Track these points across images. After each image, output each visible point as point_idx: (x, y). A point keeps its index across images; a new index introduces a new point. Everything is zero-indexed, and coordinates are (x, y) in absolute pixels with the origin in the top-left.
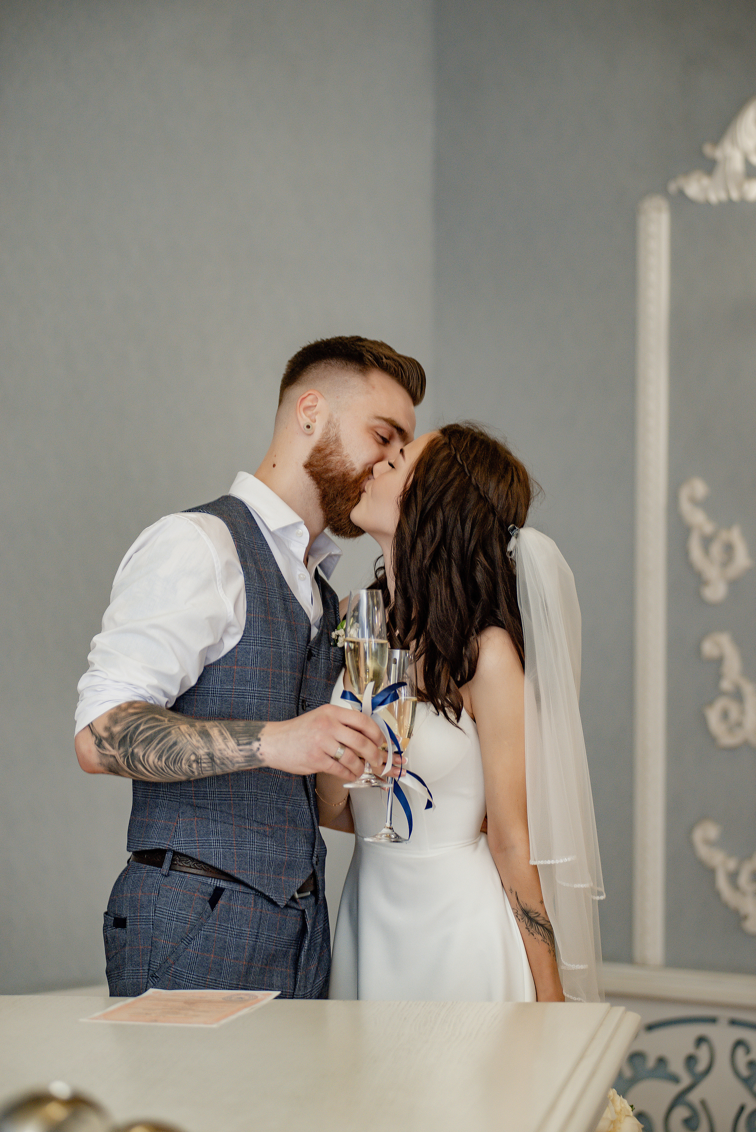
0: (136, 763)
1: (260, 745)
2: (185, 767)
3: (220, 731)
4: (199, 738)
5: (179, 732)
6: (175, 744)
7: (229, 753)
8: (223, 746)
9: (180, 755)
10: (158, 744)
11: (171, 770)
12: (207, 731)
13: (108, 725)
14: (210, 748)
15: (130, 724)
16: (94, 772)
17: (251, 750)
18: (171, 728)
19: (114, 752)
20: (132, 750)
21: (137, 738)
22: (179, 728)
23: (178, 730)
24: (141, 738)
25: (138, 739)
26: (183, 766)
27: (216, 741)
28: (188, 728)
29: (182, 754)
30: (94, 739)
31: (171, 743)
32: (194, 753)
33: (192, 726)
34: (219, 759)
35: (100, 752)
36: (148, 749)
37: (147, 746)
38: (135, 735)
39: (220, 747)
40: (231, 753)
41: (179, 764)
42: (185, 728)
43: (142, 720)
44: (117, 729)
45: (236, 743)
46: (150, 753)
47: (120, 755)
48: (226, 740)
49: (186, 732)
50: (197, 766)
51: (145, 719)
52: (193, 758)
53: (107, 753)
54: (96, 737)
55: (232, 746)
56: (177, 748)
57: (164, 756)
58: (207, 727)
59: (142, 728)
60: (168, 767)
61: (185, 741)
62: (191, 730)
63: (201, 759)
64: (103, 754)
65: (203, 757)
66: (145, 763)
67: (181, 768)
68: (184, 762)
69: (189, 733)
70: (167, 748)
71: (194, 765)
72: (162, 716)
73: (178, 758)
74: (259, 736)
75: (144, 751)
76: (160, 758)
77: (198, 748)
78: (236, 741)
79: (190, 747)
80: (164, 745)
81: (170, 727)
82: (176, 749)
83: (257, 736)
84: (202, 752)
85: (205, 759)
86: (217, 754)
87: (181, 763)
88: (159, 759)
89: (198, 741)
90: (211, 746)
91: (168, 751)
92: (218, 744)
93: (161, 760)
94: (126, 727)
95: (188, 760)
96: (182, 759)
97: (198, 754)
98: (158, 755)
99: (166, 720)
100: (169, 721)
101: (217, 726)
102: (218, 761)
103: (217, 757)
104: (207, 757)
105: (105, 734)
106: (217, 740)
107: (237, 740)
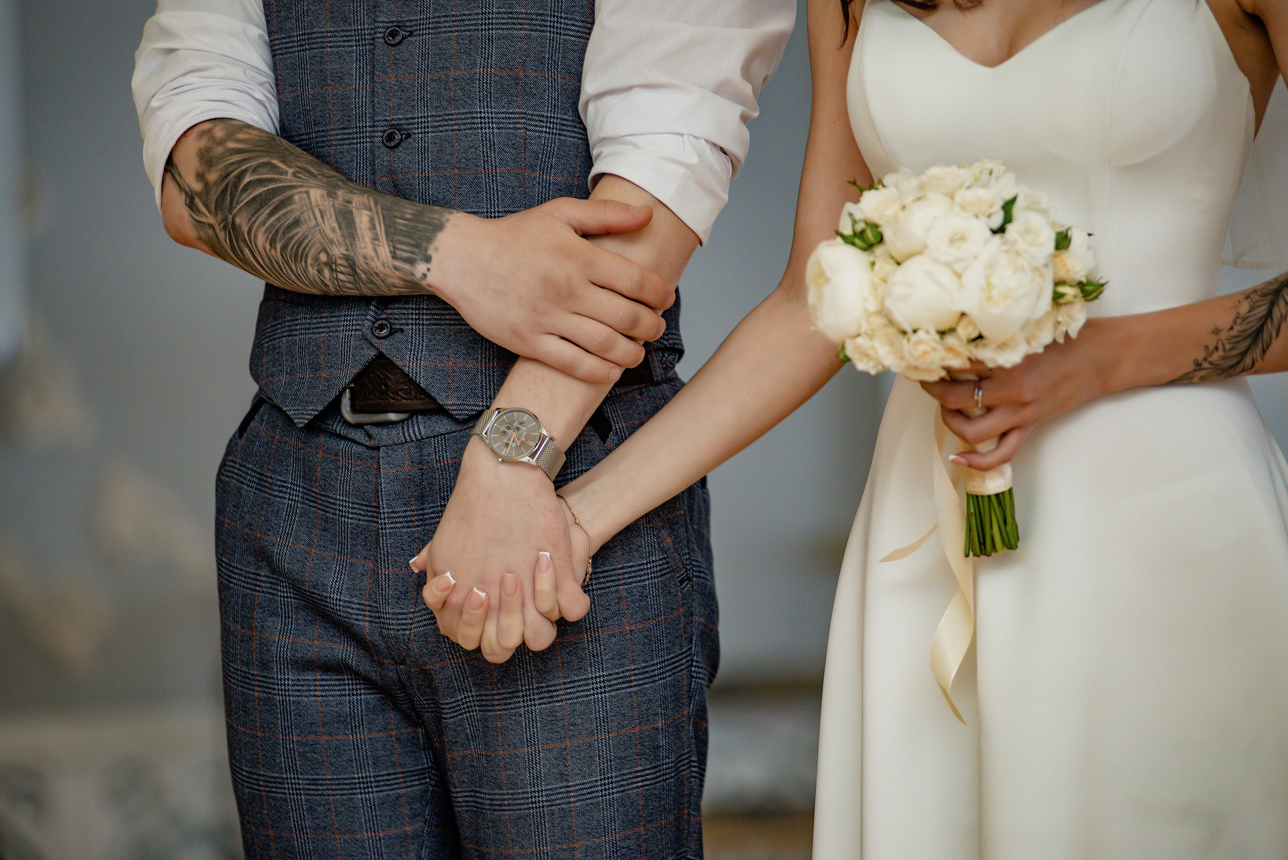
0: (242, 244)
1: (429, 270)
2: (312, 271)
3: (372, 220)
4: (336, 225)
5: (307, 201)
6: (297, 223)
7: (377, 265)
8: (370, 251)
9: (303, 246)
10: (270, 215)
11: (292, 271)
12: (351, 212)
13: (200, 171)
14: (350, 248)
15: (230, 169)
16: (184, 241)
17: (413, 274)
18: (295, 191)
19: (211, 220)
20: (233, 218)
21: (239, 198)
22: (307, 193)
23: (305, 195)
24: (246, 198)
25: (241, 200)
26: (310, 268)
27: (361, 240)
28: (322, 196)
29: (307, 245)
30: (183, 196)
31: (291, 220)
32: (325, 250)
33: (331, 195)
34: (364, 272)
35: (192, 217)
36: (255, 222)
37: (252, 216)
38: (237, 191)
39: (365, 251)
40: (381, 268)
41: (303, 264)
42: (319, 198)
43: (250, 164)
44: (213, 177)
45: (391, 252)
46: (256, 231)
47: (219, 225)
48: (376, 242)
49: (318, 206)
50: (330, 275)
51: (254, 163)
52: (323, 257)
53: (203, 219)
54: (186, 193)
55: (384, 256)
56: (300, 231)
57: (278, 242)
58: (354, 205)
59: (247, 179)
60: (287, 264)
61: (313, 223)
62: (326, 203)
63: (335, 263)
64: (200, 222)
65: (339, 261)
66: (252, 246)
67: (306, 271)
68: (309, 261)
69: (322, 208)
70: (283, 227)
71: (327, 273)
72: (284, 162)
73: (300, 251)
74: (431, 251)
75: (249, 226)
76: (273, 242)
77: (332, 242)
78: (392, 249)
79: (319, 236)
80: (279, 219)
81: (292, 187)
82: (297, 233)
83: (426, 250)
84: (338, 251)
85: (342, 266)
86: (360, 261)
87: (306, 262)
88: (271, 245)
89: (333, 230)
90: (351, 244)
91: (284, 233)
92: (363, 245)
93: (275, 249)
94: (224, 174)
95: (316, 259)
96: (307, 256)
97: (331, 254)
98: (269, 238)
99: (290, 171)
100: (294, 174)
101: (370, 209)
102: (363, 276)
103: (361, 268)
104: (344, 262)
105: (197, 186)
106: (363, 237)
107: (394, 248)
